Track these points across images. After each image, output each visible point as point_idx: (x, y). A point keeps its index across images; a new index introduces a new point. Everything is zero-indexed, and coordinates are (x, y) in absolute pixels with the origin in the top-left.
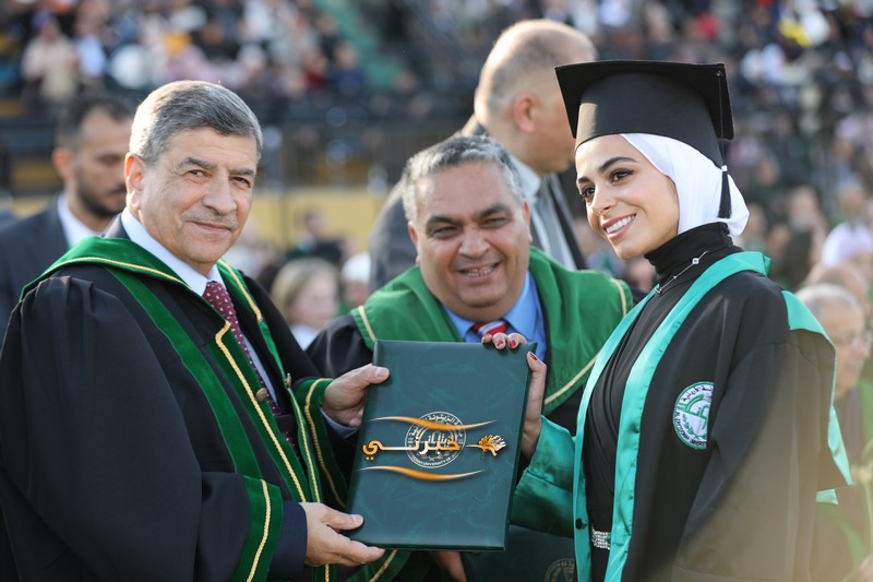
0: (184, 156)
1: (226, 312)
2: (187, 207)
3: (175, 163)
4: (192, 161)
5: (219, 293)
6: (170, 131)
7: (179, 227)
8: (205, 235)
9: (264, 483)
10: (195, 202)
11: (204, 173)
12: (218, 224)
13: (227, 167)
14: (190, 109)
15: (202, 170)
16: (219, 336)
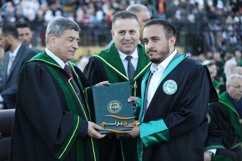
1: (70, 71)
3: (66, 37)
4: (70, 37)
5: (68, 67)
6: (64, 30)
9: (78, 117)
10: (70, 46)
13: (76, 38)
16: (69, 80)
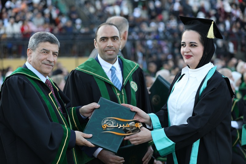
0: (42, 48)
1: (51, 86)
2: (43, 60)
3: (40, 50)
4: (44, 50)
5: (49, 82)
6: (39, 42)
7: (41, 65)
8: (47, 67)
10: (44, 59)
11: (47, 53)
12: (50, 64)
13: (52, 51)
14: (43, 37)
15: (47, 52)
16: (49, 94)
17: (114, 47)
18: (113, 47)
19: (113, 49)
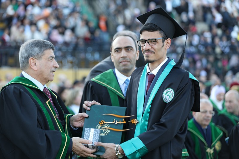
1: (49, 94)
5: (47, 90)
9: (65, 134)
17: (128, 58)
18: (126, 58)
19: (127, 59)
